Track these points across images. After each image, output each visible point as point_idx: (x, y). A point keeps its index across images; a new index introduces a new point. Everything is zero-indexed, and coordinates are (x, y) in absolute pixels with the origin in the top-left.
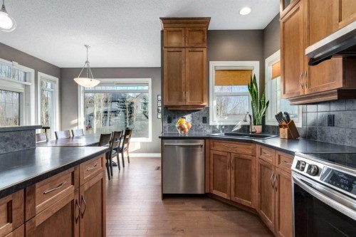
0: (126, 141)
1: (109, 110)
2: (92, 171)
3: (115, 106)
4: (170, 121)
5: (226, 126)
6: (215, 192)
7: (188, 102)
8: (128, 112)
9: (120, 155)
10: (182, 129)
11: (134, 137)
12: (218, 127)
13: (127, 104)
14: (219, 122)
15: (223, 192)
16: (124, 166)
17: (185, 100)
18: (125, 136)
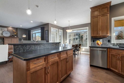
0: (79, 48)
1: (75, 38)
2: (70, 53)
3: (77, 37)
4: (94, 41)
5: (120, 44)
6: (112, 69)
7: (101, 35)
8: (81, 38)
9: (78, 52)
10: (98, 44)
11: (82, 46)
12: (116, 44)
13: (81, 36)
14: (116, 42)
15: (115, 69)
17: (100, 34)
18: (79, 46)
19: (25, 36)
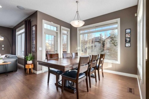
0: (101, 62)
11: (106, 59)
16: (99, 80)
18: (100, 59)
19: (3, 40)
